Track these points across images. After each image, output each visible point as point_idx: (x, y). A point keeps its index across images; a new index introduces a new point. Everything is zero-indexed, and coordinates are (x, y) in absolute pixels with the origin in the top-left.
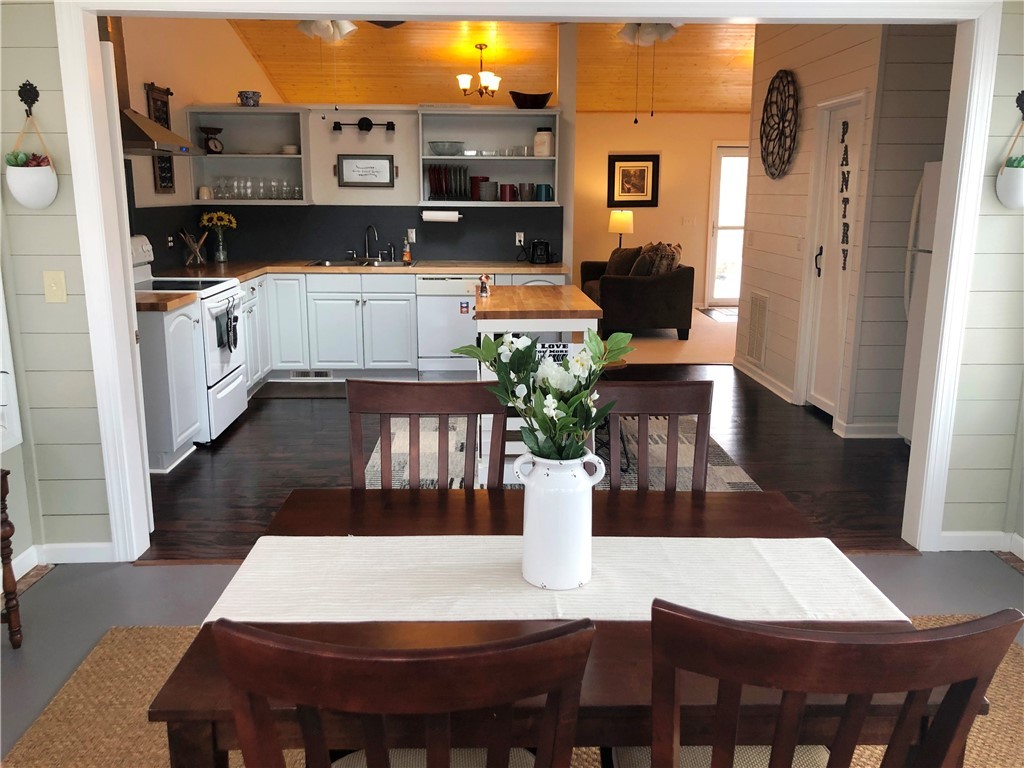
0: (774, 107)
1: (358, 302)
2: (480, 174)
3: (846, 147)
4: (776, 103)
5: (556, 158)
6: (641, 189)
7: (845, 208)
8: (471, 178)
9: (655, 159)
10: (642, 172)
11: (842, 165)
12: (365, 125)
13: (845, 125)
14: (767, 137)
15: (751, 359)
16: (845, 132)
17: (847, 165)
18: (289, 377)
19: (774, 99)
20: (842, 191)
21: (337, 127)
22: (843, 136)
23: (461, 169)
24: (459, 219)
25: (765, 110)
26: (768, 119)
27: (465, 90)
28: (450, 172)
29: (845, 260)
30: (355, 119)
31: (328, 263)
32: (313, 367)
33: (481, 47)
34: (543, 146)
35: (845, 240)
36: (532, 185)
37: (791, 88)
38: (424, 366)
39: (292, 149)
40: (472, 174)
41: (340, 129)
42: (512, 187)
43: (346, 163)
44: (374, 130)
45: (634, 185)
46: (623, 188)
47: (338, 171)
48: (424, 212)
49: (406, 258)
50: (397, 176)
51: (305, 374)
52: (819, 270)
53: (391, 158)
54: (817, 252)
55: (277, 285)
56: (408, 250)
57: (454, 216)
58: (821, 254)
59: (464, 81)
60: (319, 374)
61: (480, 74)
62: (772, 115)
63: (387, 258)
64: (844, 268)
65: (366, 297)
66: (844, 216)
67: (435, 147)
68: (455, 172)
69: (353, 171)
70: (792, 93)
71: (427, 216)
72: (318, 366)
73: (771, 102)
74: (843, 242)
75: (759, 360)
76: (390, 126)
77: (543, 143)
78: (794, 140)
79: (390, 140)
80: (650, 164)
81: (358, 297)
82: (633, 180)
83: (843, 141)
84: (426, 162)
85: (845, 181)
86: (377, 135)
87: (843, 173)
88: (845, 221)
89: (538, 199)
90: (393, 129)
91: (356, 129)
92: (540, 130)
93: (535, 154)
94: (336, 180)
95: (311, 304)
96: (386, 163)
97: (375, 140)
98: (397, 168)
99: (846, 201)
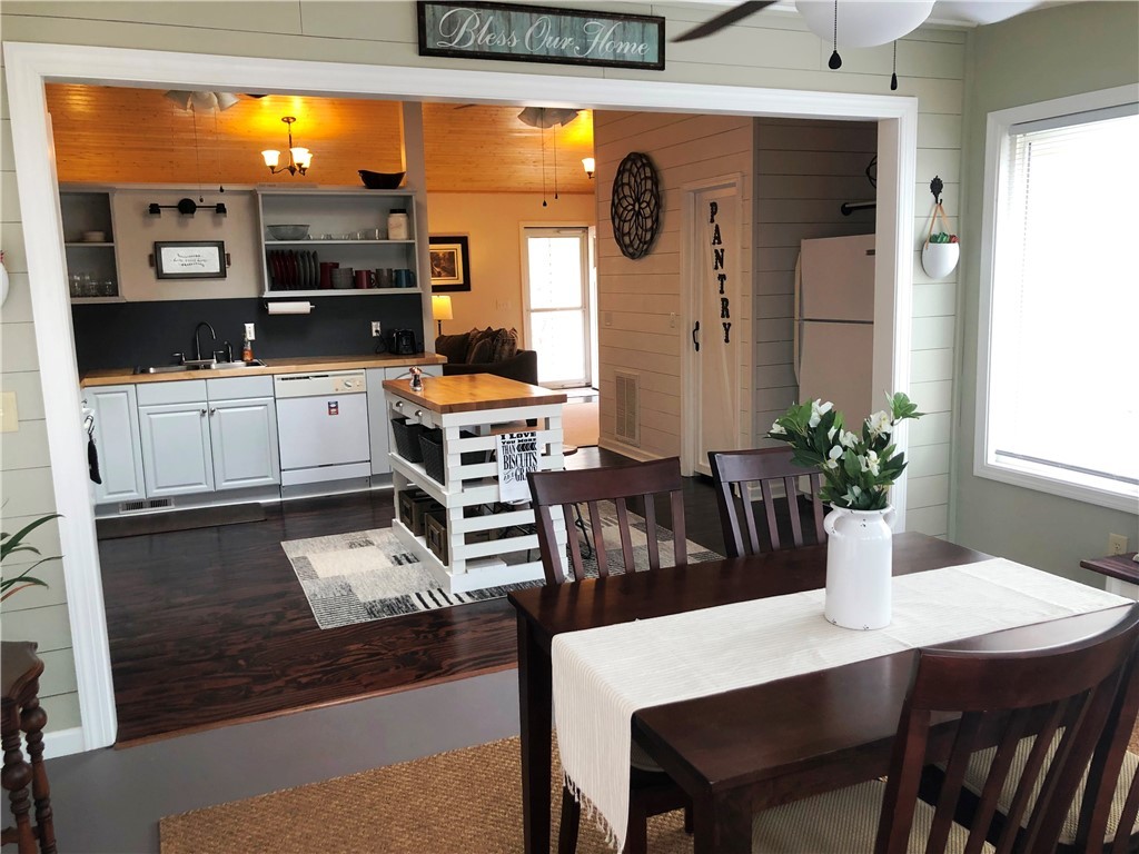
0: (627, 190)
1: (204, 412)
2: (329, 260)
3: (717, 227)
4: (629, 184)
5: (416, 241)
6: (452, 273)
7: (722, 284)
8: (321, 264)
9: (463, 241)
10: (452, 255)
11: (714, 243)
12: (186, 207)
13: (714, 206)
14: (620, 218)
15: (620, 437)
16: (714, 213)
17: (720, 243)
18: (117, 512)
19: (625, 180)
20: (716, 268)
21: (155, 209)
22: (712, 216)
23: (309, 255)
24: (311, 309)
25: (615, 192)
26: (620, 200)
27: (272, 168)
28: (296, 256)
29: (727, 334)
30: (175, 200)
31: (152, 370)
32: (150, 495)
33: (288, 120)
34: (398, 229)
35: (725, 313)
36: (390, 271)
37: (648, 170)
38: (288, 479)
39: (98, 236)
40: (321, 259)
41: (159, 212)
42: (369, 273)
43: (164, 251)
44: (198, 213)
45: (444, 269)
46: (433, 272)
47: (155, 260)
48: (270, 304)
49: (248, 358)
50: (229, 264)
51: (138, 505)
52: (697, 345)
53: (221, 245)
54: (693, 327)
55: (98, 400)
56: (249, 348)
57: (305, 307)
58: (697, 328)
59: (271, 158)
60: (156, 503)
61: (292, 150)
62: (625, 197)
63: (225, 358)
64: (727, 341)
65: (213, 405)
66: (722, 292)
67: (275, 231)
68: (302, 257)
69: (173, 260)
70: (649, 174)
71: (274, 308)
72: (155, 493)
73: (623, 184)
74: (723, 316)
75: (633, 437)
76: (221, 209)
77: (399, 226)
78: (657, 221)
79: (217, 224)
80: (459, 246)
81: (203, 406)
82: (443, 263)
83: (712, 221)
84: (269, 248)
85: (720, 258)
86: (201, 220)
87: (716, 251)
88: (723, 296)
89: (398, 285)
90: (224, 211)
91: (176, 211)
92: (394, 211)
93: (391, 237)
94: (152, 272)
95: (144, 418)
96: (215, 250)
97: (201, 223)
98: (228, 255)
99: (722, 278)
